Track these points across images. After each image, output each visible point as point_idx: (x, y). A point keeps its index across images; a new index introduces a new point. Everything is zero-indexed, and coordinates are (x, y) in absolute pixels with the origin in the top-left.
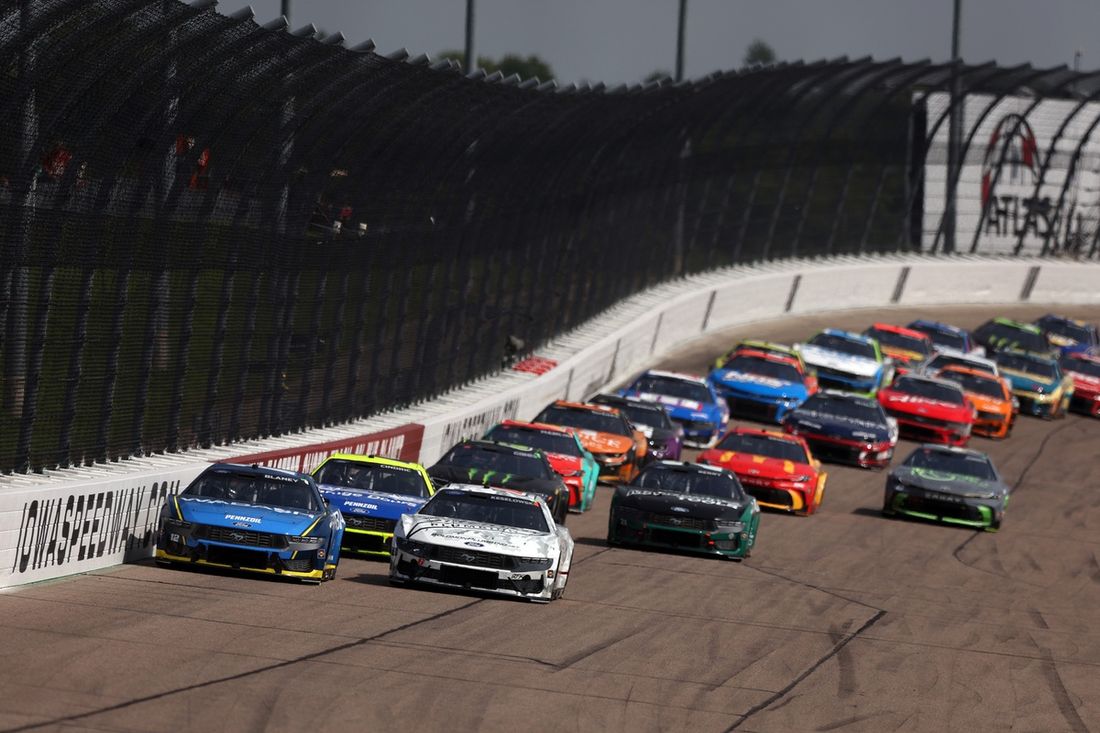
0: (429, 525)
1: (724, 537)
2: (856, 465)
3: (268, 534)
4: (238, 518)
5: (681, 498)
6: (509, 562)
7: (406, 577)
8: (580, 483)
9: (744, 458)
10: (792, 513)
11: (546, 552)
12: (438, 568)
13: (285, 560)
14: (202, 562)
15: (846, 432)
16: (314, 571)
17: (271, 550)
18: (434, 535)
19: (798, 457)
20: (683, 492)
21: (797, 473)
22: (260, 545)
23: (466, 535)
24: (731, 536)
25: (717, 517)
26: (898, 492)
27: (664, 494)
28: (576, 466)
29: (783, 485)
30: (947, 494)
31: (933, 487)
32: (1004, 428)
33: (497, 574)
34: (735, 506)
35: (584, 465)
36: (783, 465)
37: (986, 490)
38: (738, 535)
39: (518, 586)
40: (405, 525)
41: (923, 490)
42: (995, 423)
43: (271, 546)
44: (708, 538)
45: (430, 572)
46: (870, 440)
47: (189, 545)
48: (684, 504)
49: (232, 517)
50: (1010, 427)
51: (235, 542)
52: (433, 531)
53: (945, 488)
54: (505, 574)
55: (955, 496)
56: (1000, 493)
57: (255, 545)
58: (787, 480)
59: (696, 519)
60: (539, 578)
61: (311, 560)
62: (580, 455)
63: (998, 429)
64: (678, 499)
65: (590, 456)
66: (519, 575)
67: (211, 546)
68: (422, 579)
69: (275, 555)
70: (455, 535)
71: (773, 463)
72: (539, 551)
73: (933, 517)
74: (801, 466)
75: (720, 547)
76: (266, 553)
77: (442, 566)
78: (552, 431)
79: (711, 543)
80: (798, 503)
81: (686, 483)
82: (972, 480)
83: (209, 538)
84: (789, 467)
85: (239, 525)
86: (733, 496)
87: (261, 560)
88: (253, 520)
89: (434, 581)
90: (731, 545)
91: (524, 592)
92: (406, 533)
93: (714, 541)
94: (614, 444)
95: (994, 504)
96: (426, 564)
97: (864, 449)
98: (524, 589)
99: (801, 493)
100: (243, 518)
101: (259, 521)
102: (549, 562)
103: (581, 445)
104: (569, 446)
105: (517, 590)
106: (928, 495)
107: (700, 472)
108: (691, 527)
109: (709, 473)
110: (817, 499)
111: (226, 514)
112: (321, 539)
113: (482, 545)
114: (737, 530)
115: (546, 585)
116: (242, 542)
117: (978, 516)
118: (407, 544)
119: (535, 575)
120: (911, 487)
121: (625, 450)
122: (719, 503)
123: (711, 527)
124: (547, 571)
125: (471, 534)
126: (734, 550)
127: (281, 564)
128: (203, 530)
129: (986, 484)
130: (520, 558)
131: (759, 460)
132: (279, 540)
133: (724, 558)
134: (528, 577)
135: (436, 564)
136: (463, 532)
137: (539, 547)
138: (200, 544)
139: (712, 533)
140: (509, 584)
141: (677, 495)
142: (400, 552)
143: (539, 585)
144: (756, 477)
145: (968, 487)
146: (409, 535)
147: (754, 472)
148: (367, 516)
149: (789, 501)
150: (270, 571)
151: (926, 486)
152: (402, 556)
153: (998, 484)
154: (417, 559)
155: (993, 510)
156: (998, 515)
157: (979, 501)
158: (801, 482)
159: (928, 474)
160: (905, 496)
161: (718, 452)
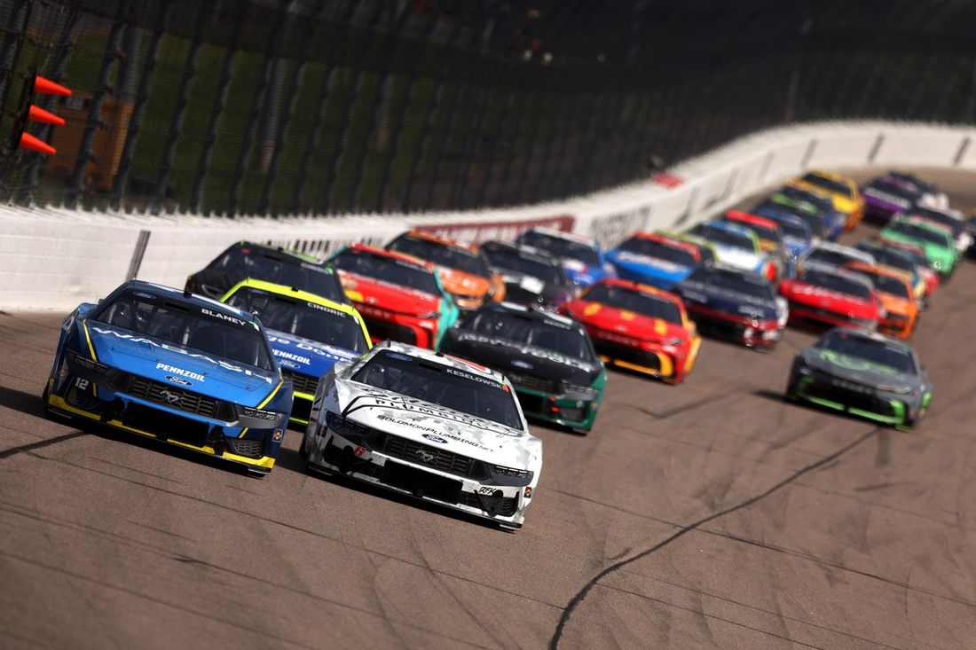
0: (372, 401)
1: (570, 405)
2: (740, 343)
3: (213, 399)
4: (173, 369)
5: (525, 351)
6: (479, 469)
7: (334, 468)
8: (435, 326)
9: (611, 313)
10: (659, 380)
11: (526, 462)
12: (382, 463)
13: (229, 438)
14: (117, 423)
15: (733, 307)
16: (265, 459)
17: (214, 422)
18: (381, 417)
19: (672, 318)
20: (524, 342)
21: (670, 334)
22: (200, 412)
23: (423, 423)
24: (580, 404)
25: (565, 378)
26: (803, 375)
27: (503, 343)
28: (434, 306)
29: (652, 347)
30: (857, 383)
31: (842, 374)
32: (908, 329)
33: (460, 484)
34: (587, 368)
35: (442, 306)
36: (653, 324)
37: (901, 384)
38: (587, 404)
39: (486, 503)
40: (340, 397)
41: (831, 376)
42: (899, 323)
43: (213, 416)
44: (551, 403)
45: (369, 467)
46: (758, 318)
47: (101, 397)
48: (527, 358)
49: (166, 368)
50: (913, 328)
51: (166, 403)
52: (380, 411)
53: (856, 377)
54: (470, 485)
55: (866, 386)
56: (917, 388)
57: (194, 411)
58: (658, 342)
59: (542, 378)
60: (513, 496)
61: (262, 442)
62: (439, 294)
63: (901, 329)
64: (520, 352)
65: (448, 296)
66: (487, 489)
67: (131, 404)
68: (357, 475)
69: (219, 429)
70: (410, 421)
71: (644, 321)
72: (518, 459)
73: (839, 407)
74: (674, 327)
75: (565, 416)
76: (206, 425)
77: (388, 462)
78: (409, 262)
79: (555, 409)
80: (667, 368)
81: (528, 332)
82: (887, 371)
83: (130, 392)
84: (661, 327)
85: (174, 381)
86: (582, 355)
87: (198, 433)
88: (194, 376)
89: (375, 481)
90: (576, 414)
91: (492, 513)
92: (342, 410)
93: (558, 407)
94: (470, 284)
95: (909, 400)
96: (366, 456)
97: (750, 326)
98: (493, 509)
99: (672, 357)
100: (181, 372)
101: (201, 378)
102: (529, 475)
103: (441, 284)
104: (429, 283)
105: (484, 510)
106: (836, 383)
107: (546, 322)
108: (532, 387)
109: (557, 325)
110: (688, 366)
111: (158, 361)
112: (280, 415)
113: (445, 442)
114: (587, 397)
115: (520, 506)
116: (175, 405)
117: (889, 411)
118: (341, 422)
119: (509, 492)
120: (818, 371)
121: (481, 292)
122: (568, 362)
123: (558, 391)
124: (524, 488)
125: (429, 423)
126: (579, 421)
127: (223, 442)
128: (125, 380)
129: (902, 377)
130: (495, 466)
131: (627, 316)
132: (227, 410)
133: (567, 430)
134: (500, 493)
135: (380, 458)
136: (419, 419)
137: (519, 454)
138: (118, 399)
139: (558, 397)
140: (474, 499)
141: (517, 346)
142: (330, 433)
143: (511, 506)
144: (622, 335)
145: (882, 379)
146: (346, 412)
147: (621, 328)
148: (297, 373)
149: (657, 364)
150: (208, 450)
151: (835, 372)
152: (332, 438)
153: (917, 380)
154: (354, 447)
155: (906, 407)
156: (912, 413)
157: (891, 394)
158: (674, 345)
159: (840, 360)
160: (810, 380)
161: (583, 303)
